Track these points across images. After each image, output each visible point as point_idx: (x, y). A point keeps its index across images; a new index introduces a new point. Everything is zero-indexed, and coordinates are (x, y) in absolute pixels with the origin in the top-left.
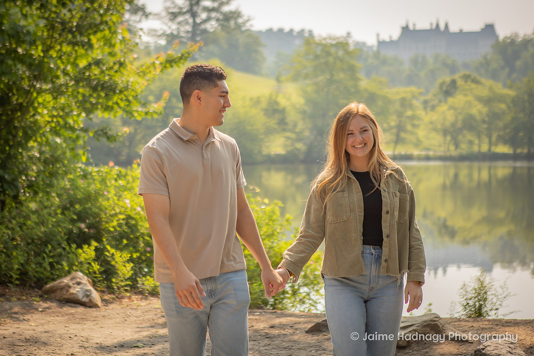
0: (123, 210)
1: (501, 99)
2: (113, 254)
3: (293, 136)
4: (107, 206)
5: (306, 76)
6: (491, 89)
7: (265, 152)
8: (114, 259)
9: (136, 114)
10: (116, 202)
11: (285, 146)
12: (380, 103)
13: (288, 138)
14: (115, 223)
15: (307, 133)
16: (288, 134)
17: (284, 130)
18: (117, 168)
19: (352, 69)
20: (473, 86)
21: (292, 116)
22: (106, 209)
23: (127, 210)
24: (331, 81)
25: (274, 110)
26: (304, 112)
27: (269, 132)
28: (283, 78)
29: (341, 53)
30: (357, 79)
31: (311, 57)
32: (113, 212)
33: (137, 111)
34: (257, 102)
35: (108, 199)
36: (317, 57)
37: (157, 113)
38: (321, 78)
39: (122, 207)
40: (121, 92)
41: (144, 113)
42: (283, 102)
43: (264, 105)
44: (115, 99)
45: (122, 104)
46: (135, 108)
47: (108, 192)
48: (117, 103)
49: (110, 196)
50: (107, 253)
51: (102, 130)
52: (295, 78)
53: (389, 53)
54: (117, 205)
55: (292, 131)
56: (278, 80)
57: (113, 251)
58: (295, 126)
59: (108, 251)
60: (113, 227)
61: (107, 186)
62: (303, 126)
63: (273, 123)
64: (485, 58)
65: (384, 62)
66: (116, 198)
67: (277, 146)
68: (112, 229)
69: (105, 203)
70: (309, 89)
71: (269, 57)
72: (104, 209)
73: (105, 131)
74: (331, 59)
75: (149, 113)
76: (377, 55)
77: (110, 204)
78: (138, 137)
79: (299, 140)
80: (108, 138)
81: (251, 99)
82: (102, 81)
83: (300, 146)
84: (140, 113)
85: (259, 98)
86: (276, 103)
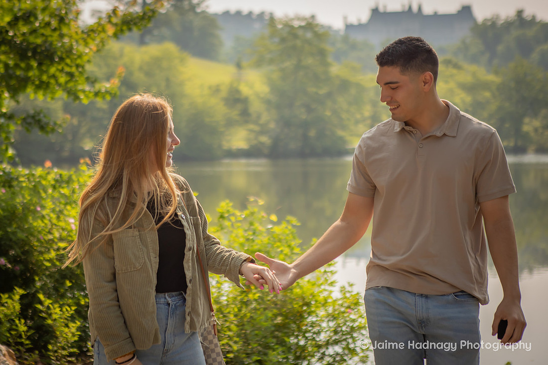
0: (65, 234)
1: (485, 86)
2: (48, 308)
3: (256, 128)
4: (40, 229)
5: (271, 61)
6: (474, 74)
7: (226, 146)
8: (50, 315)
9: (82, 96)
10: (54, 221)
11: (248, 140)
12: (353, 91)
13: (251, 131)
14: (53, 254)
15: (272, 125)
16: (252, 126)
17: (247, 122)
18: (56, 170)
19: (322, 53)
20: (455, 71)
21: (256, 106)
22: (39, 232)
23: (71, 234)
24: (298, 67)
25: (235, 99)
26: (268, 102)
27: (230, 123)
28: (244, 64)
29: (309, 35)
30: (326, 65)
31: (277, 40)
32: (50, 237)
33: (84, 91)
34: (216, 90)
35: (43, 217)
36: (283, 40)
37: (110, 94)
38: (288, 64)
39: (63, 229)
40: (62, 59)
41: (93, 94)
42: (245, 90)
43: (224, 94)
44: (53, 70)
45: (62, 79)
46: (80, 87)
47: (43, 207)
48: (54, 76)
49: (44, 212)
50: (39, 306)
51: (33, 117)
52: (259, 63)
53: (358, 37)
54: (55, 225)
55: (256, 123)
56: (239, 66)
57: (48, 302)
58: (259, 117)
59: (41, 303)
60: (50, 261)
61: (41, 198)
62: (267, 117)
63: (235, 114)
64: (464, 42)
65: (354, 47)
66: (53, 216)
67: (239, 139)
68: (48, 264)
69: (38, 224)
70: (276, 76)
71: (227, 40)
72: (36, 233)
73: (37, 118)
74: (299, 43)
75: (100, 94)
76: (345, 39)
77: (46, 224)
78: (83, 130)
79: (262, 132)
80: (42, 128)
81: (210, 88)
82: (33, 43)
83: (264, 139)
84: (87, 93)
85: (218, 86)
86: (238, 91)
